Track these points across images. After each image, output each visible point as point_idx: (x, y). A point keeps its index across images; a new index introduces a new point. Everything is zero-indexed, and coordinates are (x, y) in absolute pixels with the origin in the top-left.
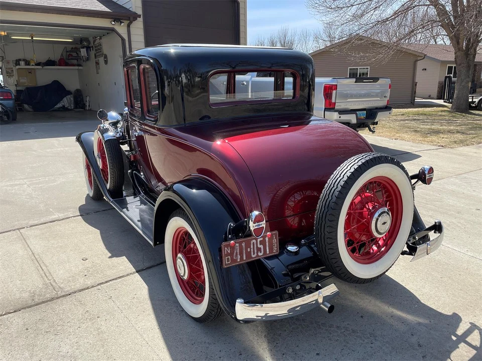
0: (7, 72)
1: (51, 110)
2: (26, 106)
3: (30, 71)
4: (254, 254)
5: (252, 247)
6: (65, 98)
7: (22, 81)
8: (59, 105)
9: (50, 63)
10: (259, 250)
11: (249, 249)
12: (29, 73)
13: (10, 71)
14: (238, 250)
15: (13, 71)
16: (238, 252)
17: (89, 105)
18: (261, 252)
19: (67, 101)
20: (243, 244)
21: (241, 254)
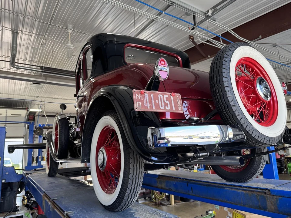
4: (162, 106)
5: (159, 100)
10: (166, 104)
11: (157, 101)
14: (148, 99)
16: (148, 100)
18: (168, 107)
20: (152, 95)
21: (151, 102)
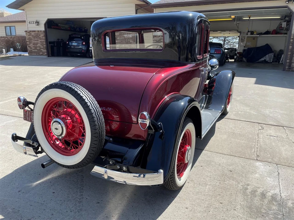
0: (242, 39)
1: (257, 62)
2: (244, 59)
3: (254, 38)
6: (268, 55)
7: (248, 44)
8: (263, 59)
9: (267, 33)
12: (253, 39)
13: (243, 38)
15: (245, 38)
17: (282, 61)
19: (268, 57)
